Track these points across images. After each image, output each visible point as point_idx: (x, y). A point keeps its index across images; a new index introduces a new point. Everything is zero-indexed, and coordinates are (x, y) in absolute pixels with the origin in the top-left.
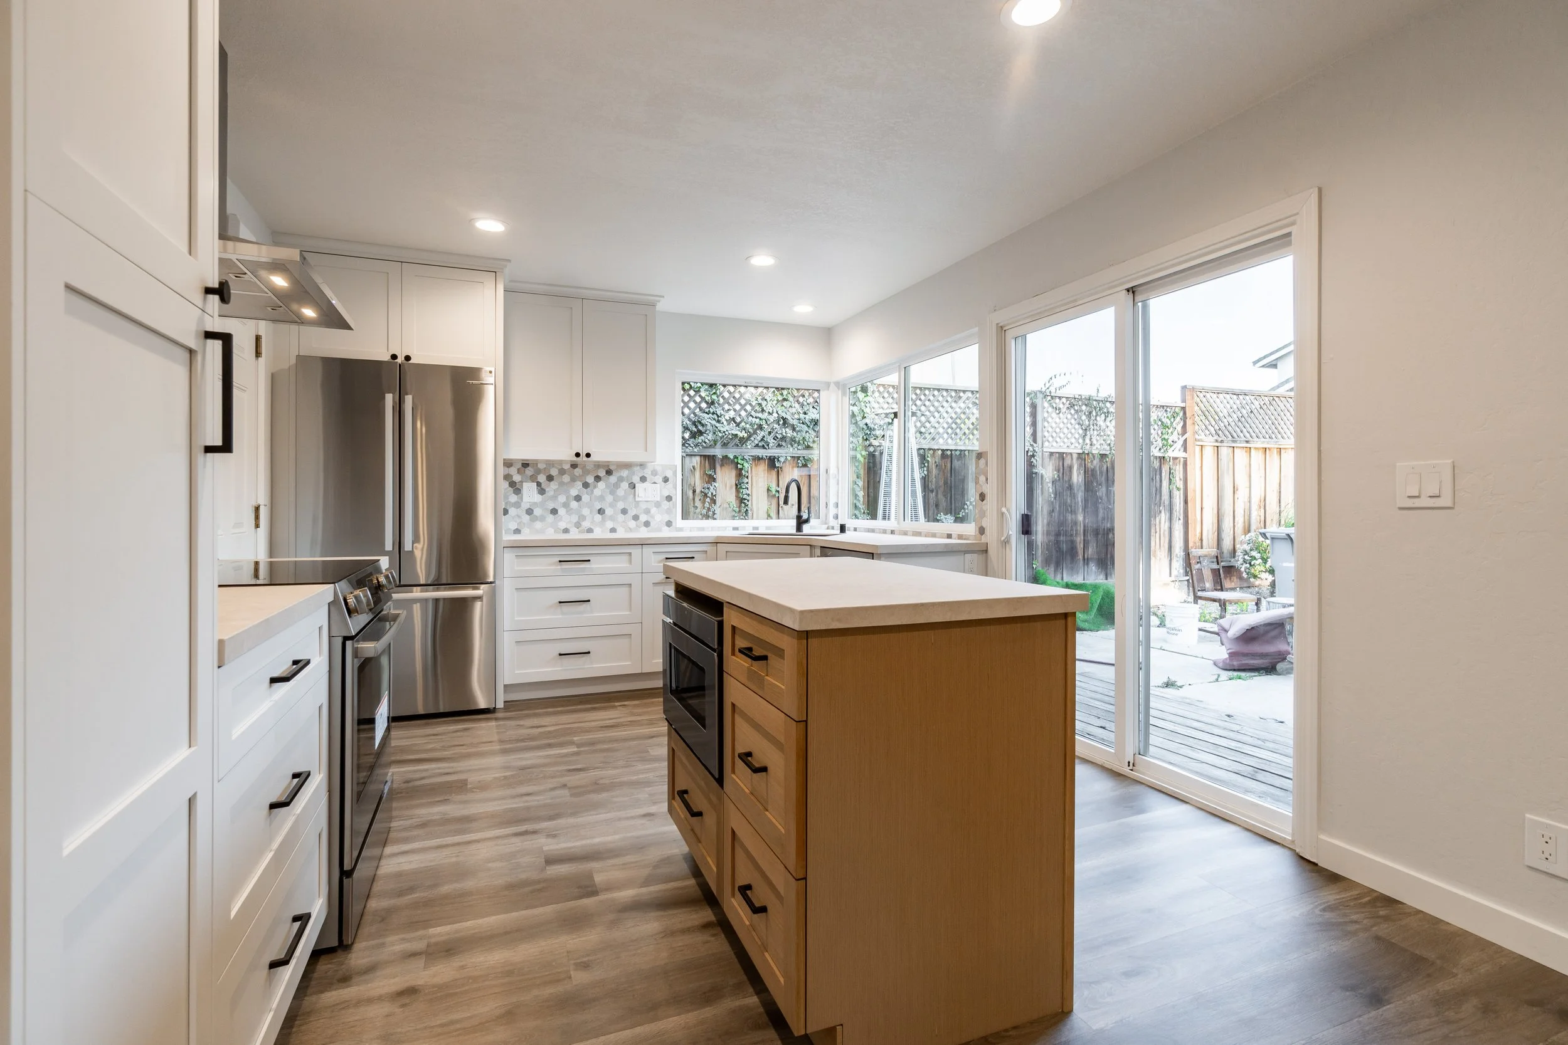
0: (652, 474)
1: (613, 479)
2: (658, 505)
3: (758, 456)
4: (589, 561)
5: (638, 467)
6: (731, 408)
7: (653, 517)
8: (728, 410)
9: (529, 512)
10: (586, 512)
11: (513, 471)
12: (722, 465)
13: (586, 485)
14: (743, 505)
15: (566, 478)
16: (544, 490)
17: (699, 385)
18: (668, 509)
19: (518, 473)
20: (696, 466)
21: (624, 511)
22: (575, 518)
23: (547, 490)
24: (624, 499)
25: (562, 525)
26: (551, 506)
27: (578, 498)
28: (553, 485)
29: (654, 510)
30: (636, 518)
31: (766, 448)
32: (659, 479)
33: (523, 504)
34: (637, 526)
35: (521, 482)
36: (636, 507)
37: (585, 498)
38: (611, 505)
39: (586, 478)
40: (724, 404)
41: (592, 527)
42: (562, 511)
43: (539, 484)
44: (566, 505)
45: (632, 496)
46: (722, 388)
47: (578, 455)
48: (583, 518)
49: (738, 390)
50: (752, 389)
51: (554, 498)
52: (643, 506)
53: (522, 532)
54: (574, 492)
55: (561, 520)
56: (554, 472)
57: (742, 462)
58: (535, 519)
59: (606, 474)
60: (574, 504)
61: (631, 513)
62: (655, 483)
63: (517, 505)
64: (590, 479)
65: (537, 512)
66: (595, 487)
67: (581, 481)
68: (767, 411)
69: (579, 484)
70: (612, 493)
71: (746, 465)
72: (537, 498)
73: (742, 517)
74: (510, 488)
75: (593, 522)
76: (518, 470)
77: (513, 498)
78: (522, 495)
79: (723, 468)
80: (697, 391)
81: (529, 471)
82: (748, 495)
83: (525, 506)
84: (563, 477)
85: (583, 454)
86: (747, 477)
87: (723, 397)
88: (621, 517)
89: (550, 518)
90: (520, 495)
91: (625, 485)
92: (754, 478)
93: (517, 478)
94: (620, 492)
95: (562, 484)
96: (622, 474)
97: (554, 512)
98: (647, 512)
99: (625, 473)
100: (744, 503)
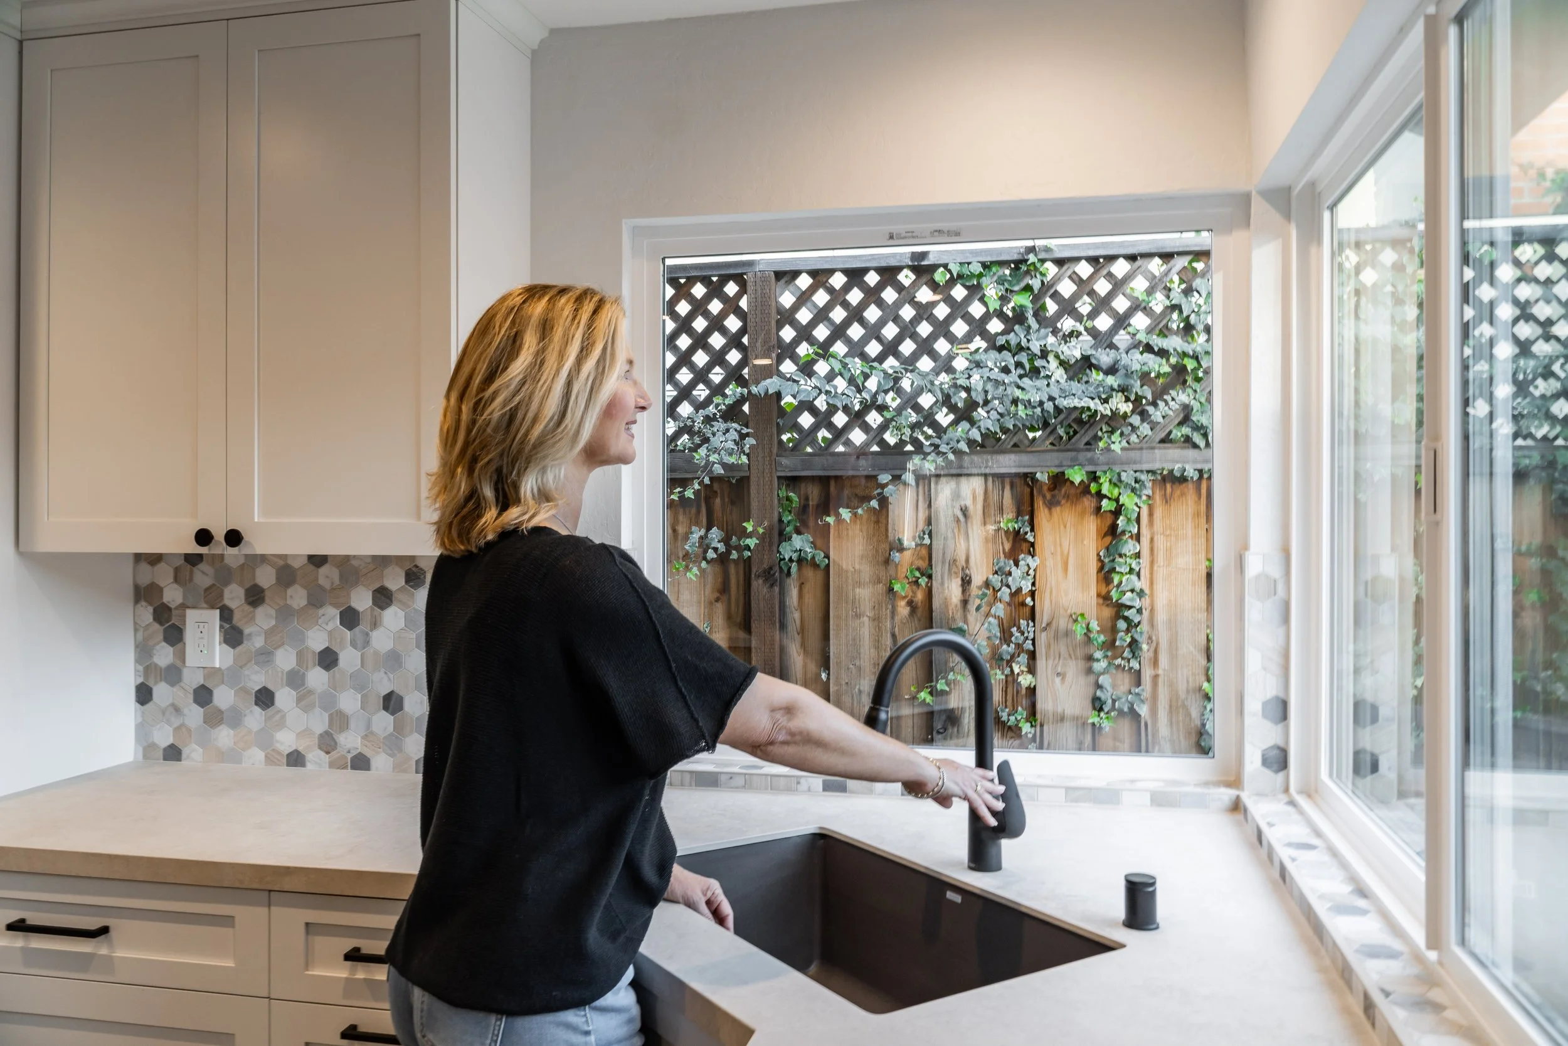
3: (1171, 472)
4: (104, 930)
6: (1081, 329)
8: (1071, 334)
9: (203, 695)
10: (349, 702)
11: (163, 576)
12: (1051, 504)
13: (350, 618)
14: (1122, 625)
15: (298, 597)
16: (240, 632)
17: (976, 268)
19: (176, 580)
20: (971, 508)
22: (319, 723)
23: (246, 631)
25: (286, 741)
26: (257, 679)
27: (328, 659)
28: (264, 618)
31: (1195, 446)
33: (186, 673)
35: (183, 606)
37: (348, 658)
39: (348, 596)
40: (1059, 315)
41: (368, 753)
42: (284, 697)
43: (226, 615)
44: (295, 679)
46: (1051, 269)
47: (204, 537)
48: (340, 721)
49: (1105, 272)
50: (1155, 266)
51: (265, 656)
53: (184, 756)
54: (317, 641)
55: (281, 725)
56: (265, 577)
57: (1116, 492)
58: (215, 718)
59: (407, 582)
60: (317, 677)
63: (173, 674)
64: (362, 600)
65: (223, 697)
66: (375, 624)
67: (335, 606)
68: (1200, 327)
69: (331, 615)
71: (1128, 500)
72: (219, 656)
73: (1118, 661)
74: (156, 626)
75: (368, 735)
76: (177, 571)
77: (164, 655)
78: (185, 644)
79: (1057, 510)
80: (975, 290)
81: (203, 577)
82: (1141, 594)
83: (192, 679)
84: (290, 591)
85: (219, 534)
86: (1138, 538)
87: (1056, 296)
89: (255, 717)
90: (180, 646)
92: (1160, 542)
93: (172, 595)
95: (285, 613)
97: (265, 698)
100: (1126, 619)
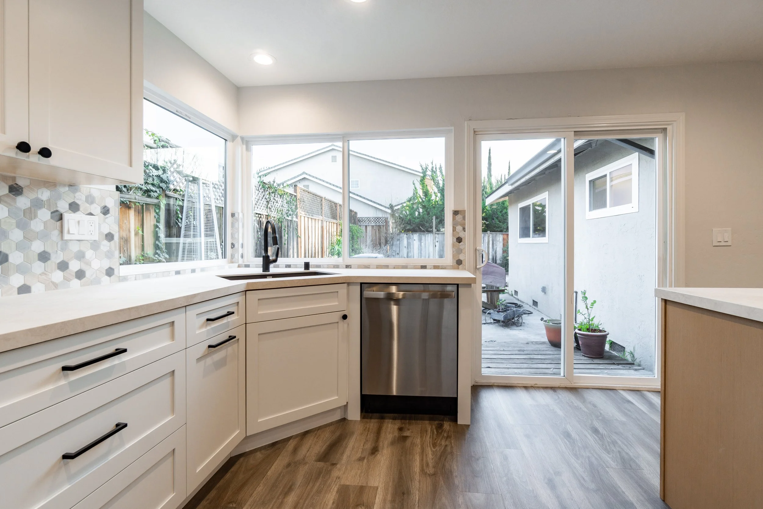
0: (87, 201)
1: (23, 202)
2: (95, 245)
5: (67, 189)
7: (88, 264)
18: (108, 251)
21: (44, 257)
24: (44, 236)
29: (89, 254)
30: (63, 266)
32: (96, 209)
34: (65, 278)
36: (63, 250)
38: (20, 247)
45: (56, 232)
47: (24, 147)
52: (74, 248)
59: (10, 191)
61: (57, 258)
62: (91, 214)
70: (22, 226)
88: (38, 267)
91: (44, 214)
94: (37, 225)
96: (40, 196)
98: (80, 256)
99: (45, 194)
